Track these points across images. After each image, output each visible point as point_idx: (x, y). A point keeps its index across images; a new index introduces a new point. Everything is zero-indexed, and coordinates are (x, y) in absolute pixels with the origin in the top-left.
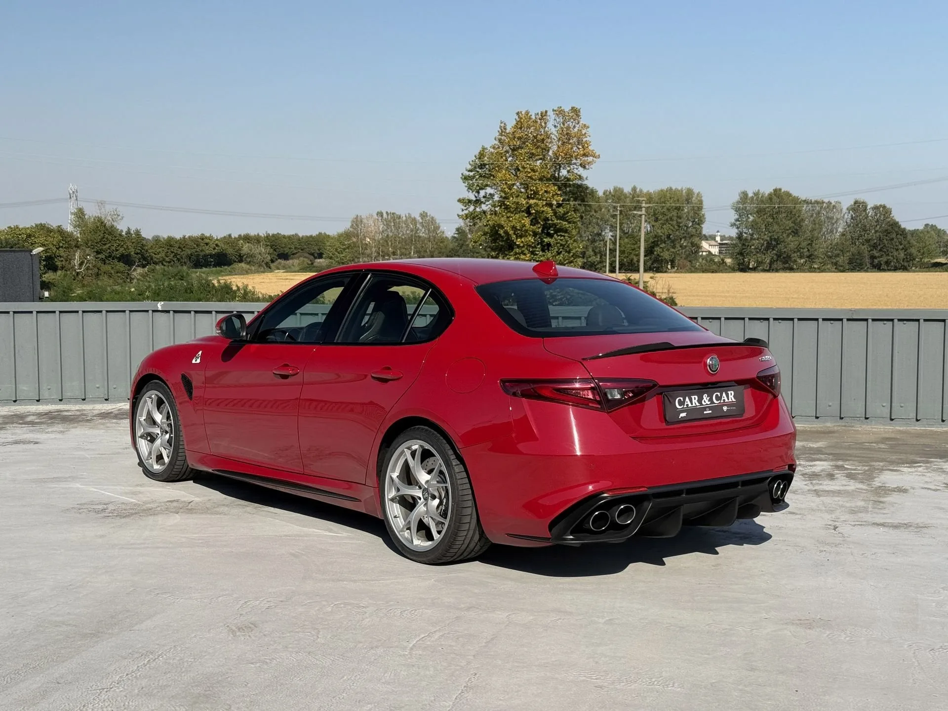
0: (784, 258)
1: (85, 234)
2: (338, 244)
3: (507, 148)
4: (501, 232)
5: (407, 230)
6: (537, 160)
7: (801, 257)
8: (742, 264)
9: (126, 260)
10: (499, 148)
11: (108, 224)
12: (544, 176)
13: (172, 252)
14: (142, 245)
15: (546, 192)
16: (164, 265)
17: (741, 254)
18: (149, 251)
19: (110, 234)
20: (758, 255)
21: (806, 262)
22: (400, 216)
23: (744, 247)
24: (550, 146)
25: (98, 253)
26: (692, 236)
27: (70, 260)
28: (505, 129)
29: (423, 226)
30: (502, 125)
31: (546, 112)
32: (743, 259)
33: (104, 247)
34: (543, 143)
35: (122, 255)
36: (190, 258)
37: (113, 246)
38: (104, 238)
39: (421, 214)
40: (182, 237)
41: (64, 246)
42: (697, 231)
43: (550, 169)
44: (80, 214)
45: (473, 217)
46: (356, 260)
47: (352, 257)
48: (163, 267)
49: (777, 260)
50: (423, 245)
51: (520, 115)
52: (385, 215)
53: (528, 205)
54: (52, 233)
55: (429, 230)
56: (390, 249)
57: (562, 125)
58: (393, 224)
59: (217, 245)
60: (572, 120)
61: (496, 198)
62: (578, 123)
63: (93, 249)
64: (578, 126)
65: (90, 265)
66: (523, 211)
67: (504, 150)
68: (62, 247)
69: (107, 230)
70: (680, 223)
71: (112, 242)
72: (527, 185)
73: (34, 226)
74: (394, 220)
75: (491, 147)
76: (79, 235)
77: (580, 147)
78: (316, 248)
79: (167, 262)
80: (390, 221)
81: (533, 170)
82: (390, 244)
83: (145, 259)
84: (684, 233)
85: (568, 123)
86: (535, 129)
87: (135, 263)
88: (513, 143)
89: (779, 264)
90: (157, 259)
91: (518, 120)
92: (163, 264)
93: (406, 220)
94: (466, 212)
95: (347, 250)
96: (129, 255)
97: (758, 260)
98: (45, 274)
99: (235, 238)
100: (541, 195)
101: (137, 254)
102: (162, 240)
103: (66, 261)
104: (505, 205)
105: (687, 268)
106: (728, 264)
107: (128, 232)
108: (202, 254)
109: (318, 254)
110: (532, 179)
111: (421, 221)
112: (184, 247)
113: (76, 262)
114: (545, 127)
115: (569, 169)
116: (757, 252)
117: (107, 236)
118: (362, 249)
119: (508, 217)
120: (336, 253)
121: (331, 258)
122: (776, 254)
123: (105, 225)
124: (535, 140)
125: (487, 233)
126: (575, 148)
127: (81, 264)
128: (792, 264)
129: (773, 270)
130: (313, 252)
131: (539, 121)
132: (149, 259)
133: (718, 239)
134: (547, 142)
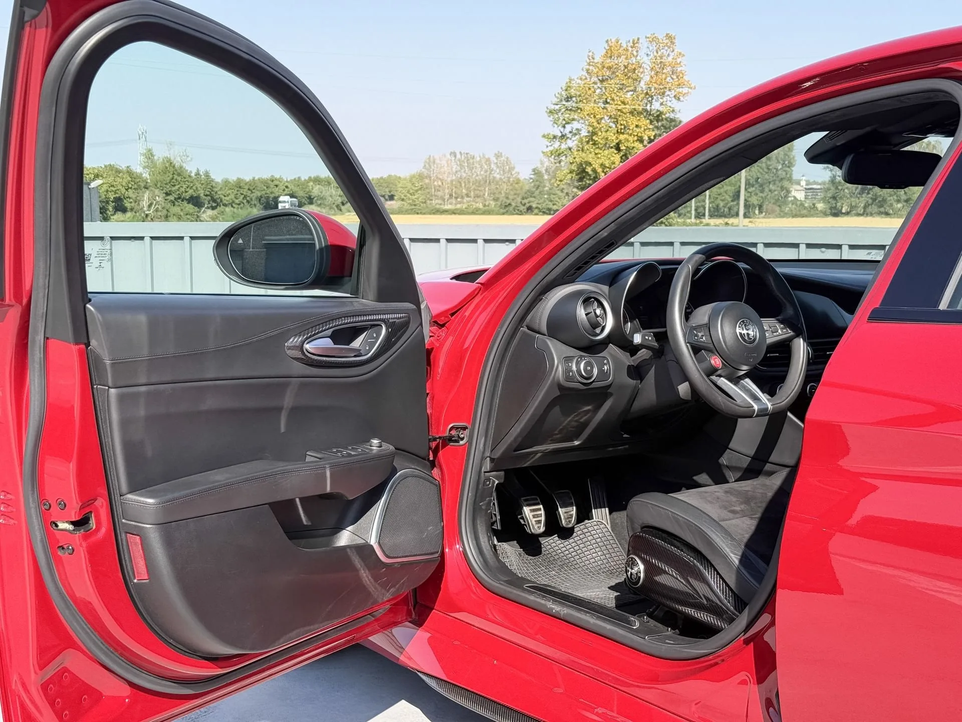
0: (879, 201)
1: (154, 175)
2: (409, 185)
3: (594, 79)
4: (589, 170)
5: (481, 170)
6: (627, 91)
7: (898, 201)
8: (835, 208)
9: (196, 201)
10: (586, 79)
11: (177, 165)
12: (635, 109)
13: (242, 194)
14: (212, 186)
15: (637, 126)
16: (234, 208)
17: (834, 198)
18: (219, 193)
19: (179, 175)
20: (853, 199)
21: (903, 206)
22: (474, 156)
23: (837, 191)
24: (641, 76)
25: (167, 194)
26: (782, 179)
27: (139, 201)
28: (593, 59)
29: (498, 167)
30: (591, 54)
31: (638, 39)
32: (836, 204)
33: (174, 189)
34: (634, 73)
35: (192, 197)
36: (260, 200)
37: (182, 187)
38: (173, 179)
39: (496, 154)
40: (251, 178)
41: (133, 187)
42: (787, 174)
43: (641, 101)
44: (149, 155)
45: (558, 154)
46: (428, 202)
47: (425, 199)
48: (232, 209)
49: (872, 204)
50: (498, 186)
51: (610, 43)
52: (458, 156)
53: (617, 141)
54: (121, 174)
55: (504, 171)
56: (464, 191)
57: (655, 53)
58: (466, 164)
59: (287, 187)
60: (666, 48)
61: (584, 133)
62: (673, 51)
63: (162, 190)
64: (673, 54)
65: (160, 207)
66: (612, 148)
67: (593, 80)
68: (131, 188)
69: (176, 170)
70: (770, 165)
71: (181, 183)
72: (617, 119)
73: (103, 166)
74: (468, 160)
75: (578, 78)
76: (148, 177)
77: (675, 77)
78: (387, 190)
79: (236, 204)
80: (463, 161)
81: (623, 103)
82: (463, 185)
83: (214, 201)
84: (773, 177)
85: (662, 51)
86: (626, 58)
87: (204, 204)
88: (603, 73)
89: (874, 208)
90: (227, 201)
91: (608, 48)
92: (232, 206)
93: (480, 161)
94: (551, 148)
95: (419, 192)
96: (198, 197)
97: (851, 204)
98: (113, 215)
99: (305, 180)
100: (632, 130)
101: (207, 195)
102: (232, 182)
103: (136, 202)
104: (592, 140)
105: (776, 213)
106: (819, 209)
107: (198, 174)
108: (272, 196)
109: (389, 196)
110: (622, 112)
111: (496, 161)
112: (254, 189)
113: (145, 203)
114: (637, 56)
115: (662, 101)
116: (851, 196)
117: (176, 177)
118: (435, 191)
119: (596, 154)
120: (408, 195)
121: (403, 200)
122: (871, 198)
123: (174, 167)
124: (626, 70)
125: (574, 171)
126: (669, 78)
127: (150, 206)
128: (888, 208)
129: (867, 214)
130: (384, 194)
131: (630, 49)
132: (219, 201)
133: (803, 183)
134: (639, 72)
